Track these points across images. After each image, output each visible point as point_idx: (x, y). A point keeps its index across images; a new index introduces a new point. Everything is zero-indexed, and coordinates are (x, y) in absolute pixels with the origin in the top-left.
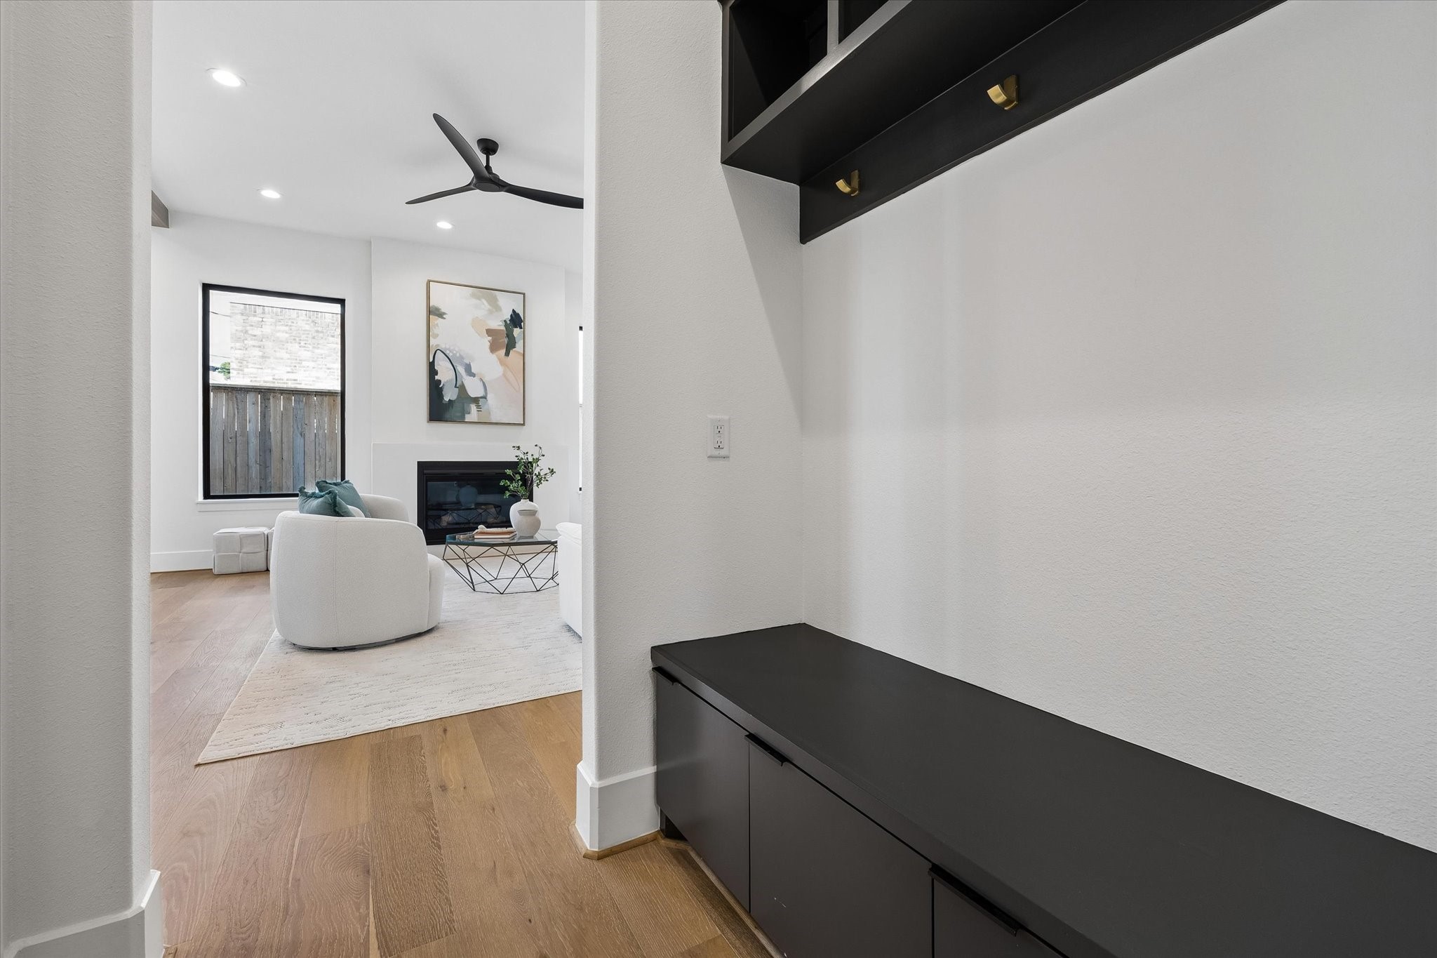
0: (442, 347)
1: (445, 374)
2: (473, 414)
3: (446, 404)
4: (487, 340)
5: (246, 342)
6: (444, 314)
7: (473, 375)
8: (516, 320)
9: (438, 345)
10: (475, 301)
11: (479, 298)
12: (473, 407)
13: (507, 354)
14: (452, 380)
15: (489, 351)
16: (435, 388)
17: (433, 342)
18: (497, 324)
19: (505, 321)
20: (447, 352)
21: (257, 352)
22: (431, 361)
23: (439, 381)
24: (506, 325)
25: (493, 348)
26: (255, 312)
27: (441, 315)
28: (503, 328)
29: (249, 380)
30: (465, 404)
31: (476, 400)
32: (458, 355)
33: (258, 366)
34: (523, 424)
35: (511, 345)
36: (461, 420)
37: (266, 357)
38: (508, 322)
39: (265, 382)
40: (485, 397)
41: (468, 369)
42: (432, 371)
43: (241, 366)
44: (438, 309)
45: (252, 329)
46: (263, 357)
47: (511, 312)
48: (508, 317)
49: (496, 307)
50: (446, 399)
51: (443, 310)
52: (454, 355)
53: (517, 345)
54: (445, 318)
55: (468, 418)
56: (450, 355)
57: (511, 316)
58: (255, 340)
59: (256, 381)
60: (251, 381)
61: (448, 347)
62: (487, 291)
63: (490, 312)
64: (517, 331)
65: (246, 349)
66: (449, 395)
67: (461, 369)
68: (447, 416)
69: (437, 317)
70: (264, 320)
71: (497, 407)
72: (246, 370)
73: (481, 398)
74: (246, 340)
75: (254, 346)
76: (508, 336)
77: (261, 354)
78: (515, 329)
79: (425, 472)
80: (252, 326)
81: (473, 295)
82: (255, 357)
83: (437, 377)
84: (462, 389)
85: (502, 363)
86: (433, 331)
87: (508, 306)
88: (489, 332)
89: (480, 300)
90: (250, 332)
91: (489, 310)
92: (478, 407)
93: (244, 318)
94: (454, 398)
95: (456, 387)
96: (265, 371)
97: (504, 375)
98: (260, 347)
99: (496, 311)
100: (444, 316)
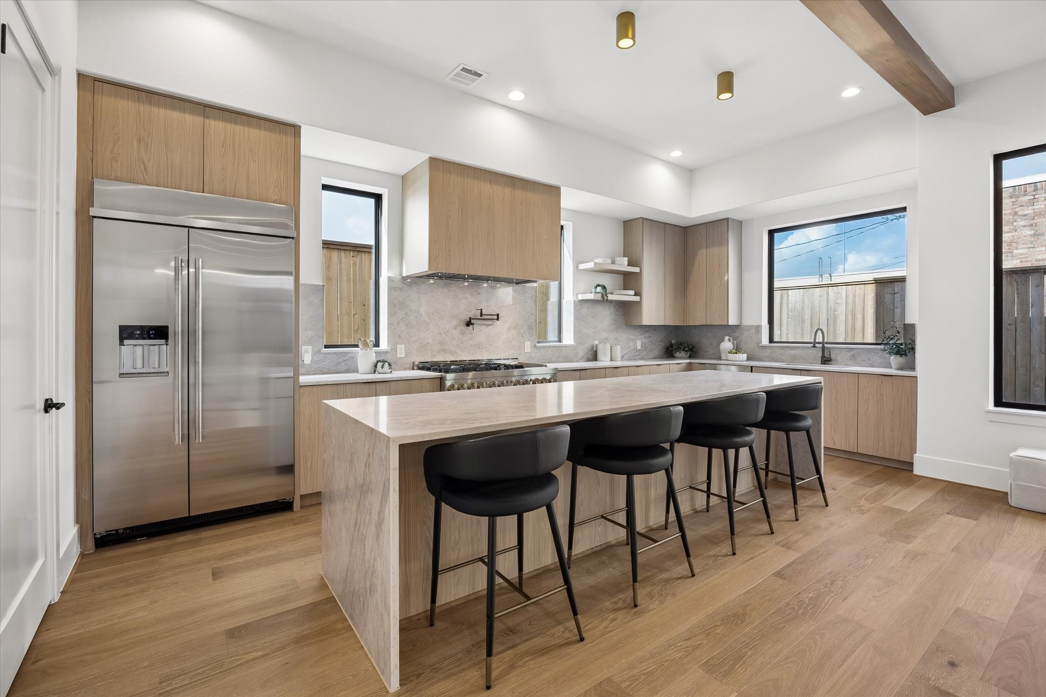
5: (1015, 224)
21: (1028, 232)
26: (1026, 191)
29: (1018, 261)
33: (1030, 246)
37: (1038, 235)
39: (1037, 260)
43: (1009, 249)
45: (1023, 210)
46: (1035, 235)
58: (1025, 219)
59: (1026, 261)
60: (1021, 262)
65: (1016, 231)
70: (1036, 197)
72: (1015, 252)
74: (1016, 221)
75: (1024, 226)
77: (1032, 232)
80: (1022, 206)
82: (1026, 236)
90: (1020, 213)
93: (1013, 200)
96: (1038, 249)
98: (1031, 225)
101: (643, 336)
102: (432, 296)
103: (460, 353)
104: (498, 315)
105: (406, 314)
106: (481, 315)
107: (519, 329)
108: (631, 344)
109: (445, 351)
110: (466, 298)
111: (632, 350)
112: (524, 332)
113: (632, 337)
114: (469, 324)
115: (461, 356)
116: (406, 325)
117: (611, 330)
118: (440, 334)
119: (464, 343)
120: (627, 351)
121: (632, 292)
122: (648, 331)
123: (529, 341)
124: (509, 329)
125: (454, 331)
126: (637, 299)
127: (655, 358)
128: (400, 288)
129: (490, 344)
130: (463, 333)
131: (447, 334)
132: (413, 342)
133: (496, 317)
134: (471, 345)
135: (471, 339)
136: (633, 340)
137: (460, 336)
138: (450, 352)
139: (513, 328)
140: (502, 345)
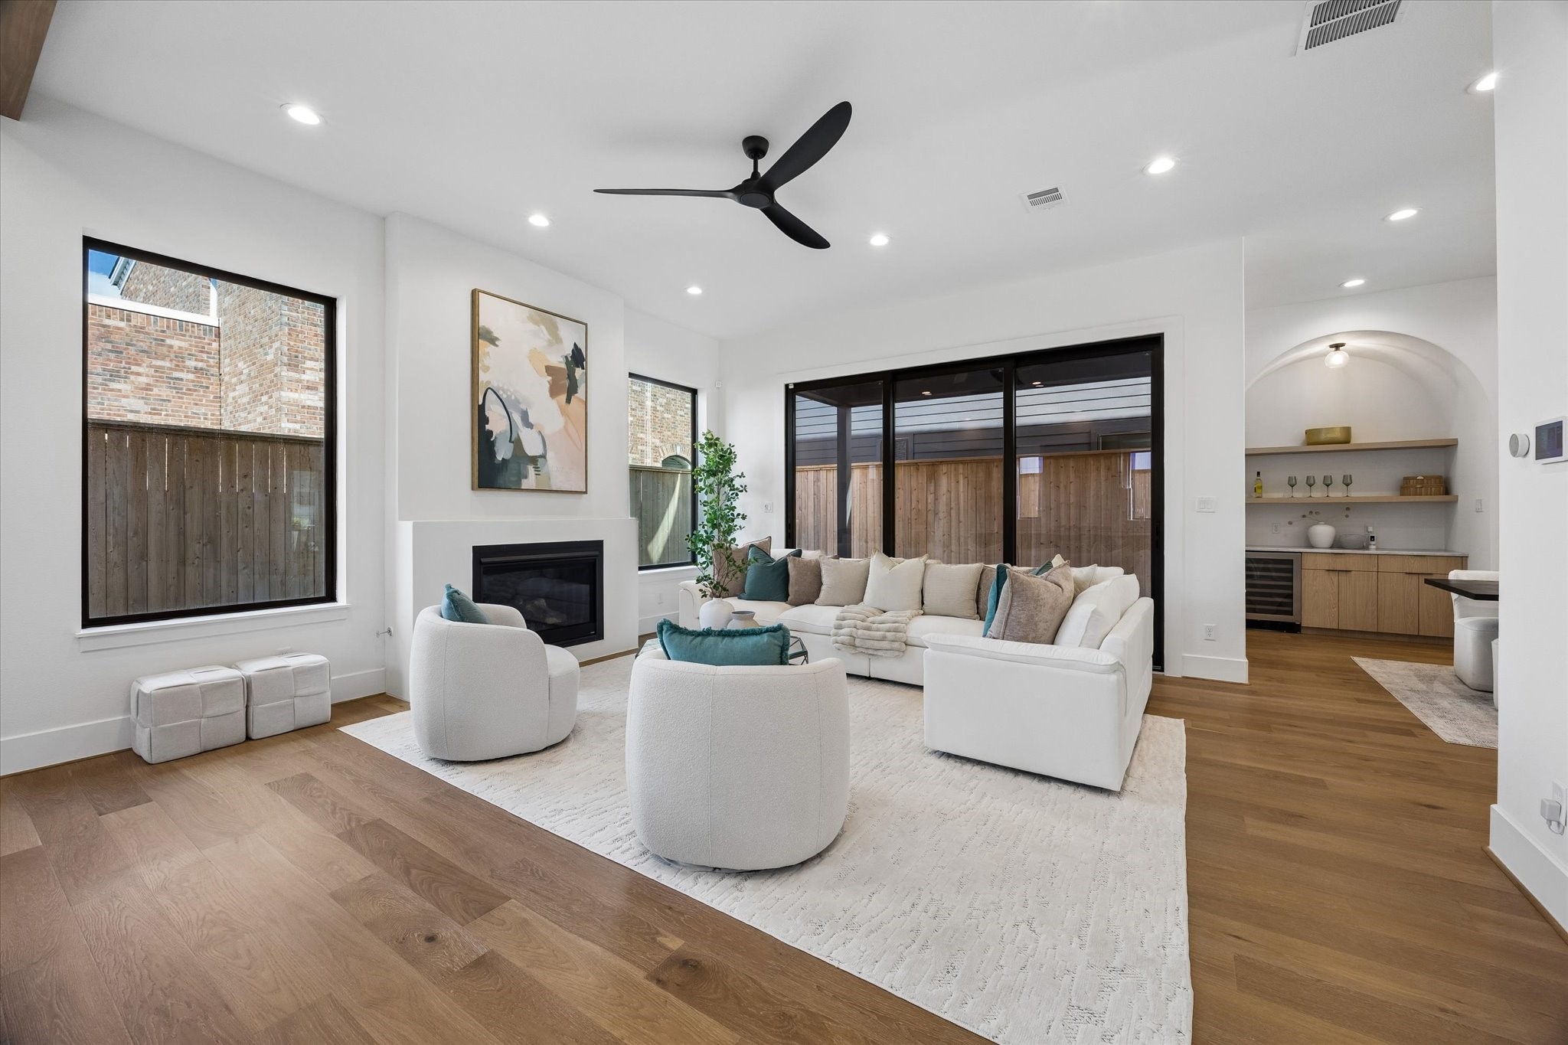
0: (494, 385)
1: (497, 424)
2: (531, 482)
3: (499, 465)
4: (545, 381)
6: (497, 339)
7: (530, 426)
8: (578, 358)
9: (488, 382)
10: (532, 327)
11: (536, 323)
12: (531, 469)
13: (568, 401)
14: (506, 431)
15: (548, 394)
16: (484, 442)
17: (483, 377)
18: (558, 360)
19: (566, 357)
20: (500, 393)
22: (480, 403)
23: (491, 432)
24: (567, 363)
25: (554, 392)
27: (493, 341)
28: (564, 366)
30: (522, 466)
31: (534, 460)
32: (513, 398)
34: (586, 492)
35: (572, 390)
36: (518, 489)
38: (570, 359)
40: (544, 456)
41: (525, 416)
42: (480, 417)
44: (489, 332)
47: (572, 347)
48: (569, 352)
49: (556, 339)
50: (499, 458)
51: (496, 334)
52: (509, 397)
53: (579, 390)
54: (497, 346)
55: (525, 484)
56: (504, 397)
57: (573, 350)
61: (501, 386)
62: (546, 315)
63: (550, 344)
64: (579, 372)
66: (503, 452)
67: (517, 418)
68: (500, 481)
69: (487, 343)
71: (558, 470)
73: (540, 457)
76: (569, 377)
78: (577, 369)
79: (483, 560)
81: (531, 318)
83: (487, 427)
84: (517, 443)
85: (563, 412)
86: (483, 361)
87: (570, 337)
88: (549, 370)
89: (539, 326)
91: (549, 340)
92: (537, 468)
94: (508, 456)
95: (510, 441)
97: (565, 428)
99: (557, 343)
100: (497, 343)
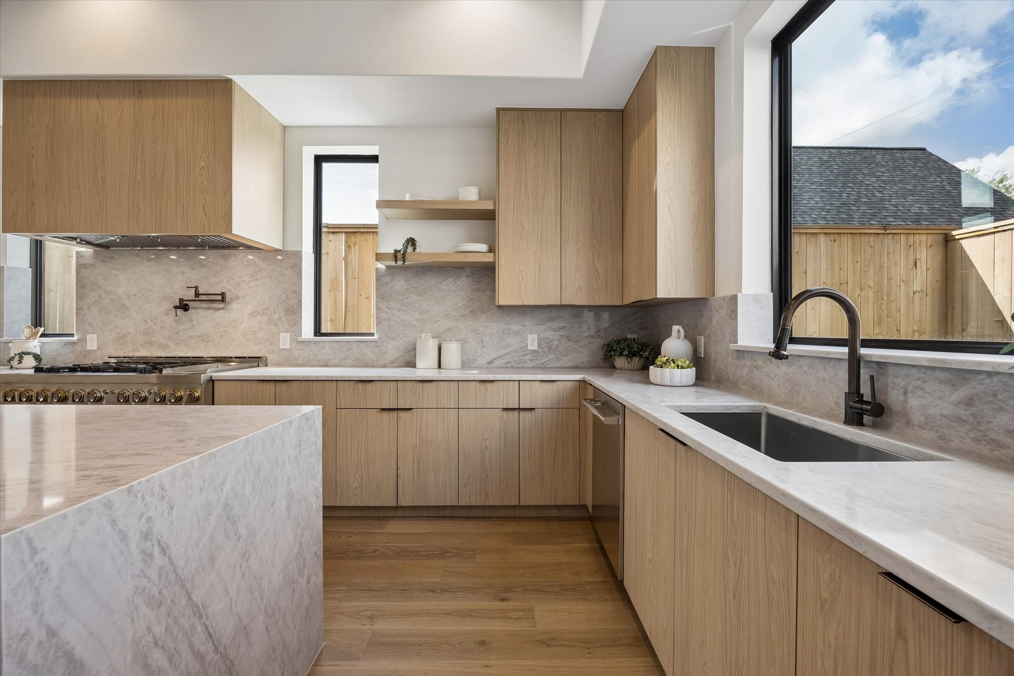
101: (544, 327)
102: (133, 272)
103: (173, 346)
104: (223, 295)
105: (99, 296)
106: (197, 294)
107: (271, 315)
108: (513, 342)
109: (151, 344)
110: (183, 273)
111: (515, 351)
112: (279, 319)
113: (515, 328)
114: (183, 306)
115: (175, 350)
116: (100, 310)
117: (461, 316)
118: (146, 321)
119: (180, 334)
120: (502, 352)
121: (483, 247)
122: (558, 317)
123: (287, 331)
124: (253, 314)
125: (164, 317)
126: (489, 258)
127: (576, 368)
128: (91, 264)
129: (221, 336)
130: (178, 321)
131: (154, 321)
132: (108, 331)
133: (220, 298)
134: (191, 337)
135: (190, 328)
136: (517, 333)
137: (174, 324)
138: (160, 346)
139: (259, 313)
140: (241, 337)
